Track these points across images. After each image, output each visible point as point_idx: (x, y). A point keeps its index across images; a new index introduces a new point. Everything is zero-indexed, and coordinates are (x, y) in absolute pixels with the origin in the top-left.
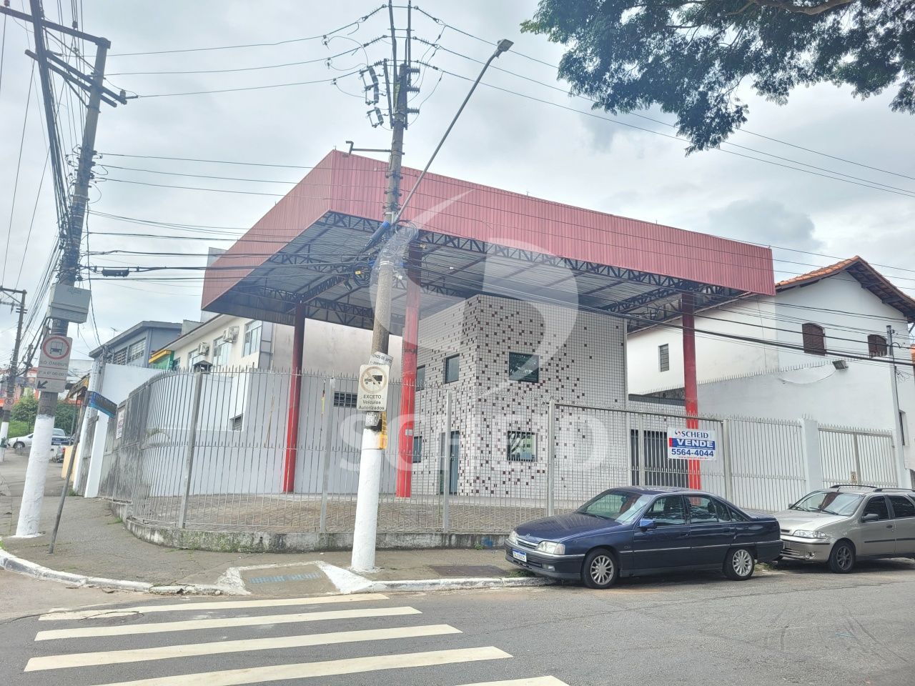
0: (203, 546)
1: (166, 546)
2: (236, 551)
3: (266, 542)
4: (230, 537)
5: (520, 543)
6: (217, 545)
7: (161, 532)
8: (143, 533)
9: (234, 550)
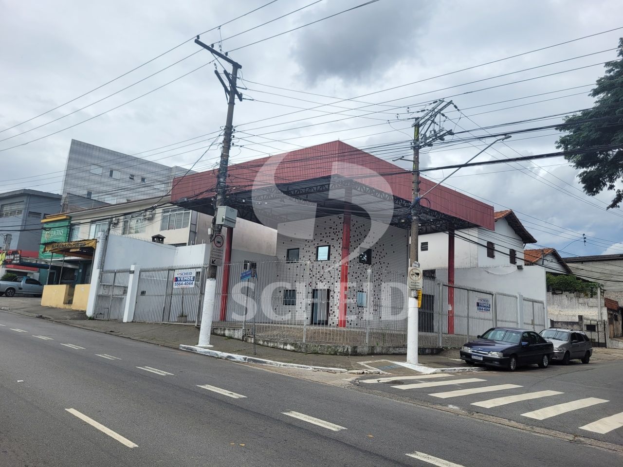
0: (319, 352)
1: (296, 352)
2: (337, 355)
3: (350, 350)
4: (334, 348)
5: (473, 352)
6: (327, 351)
7: (292, 344)
8: (276, 344)
9: (335, 354)
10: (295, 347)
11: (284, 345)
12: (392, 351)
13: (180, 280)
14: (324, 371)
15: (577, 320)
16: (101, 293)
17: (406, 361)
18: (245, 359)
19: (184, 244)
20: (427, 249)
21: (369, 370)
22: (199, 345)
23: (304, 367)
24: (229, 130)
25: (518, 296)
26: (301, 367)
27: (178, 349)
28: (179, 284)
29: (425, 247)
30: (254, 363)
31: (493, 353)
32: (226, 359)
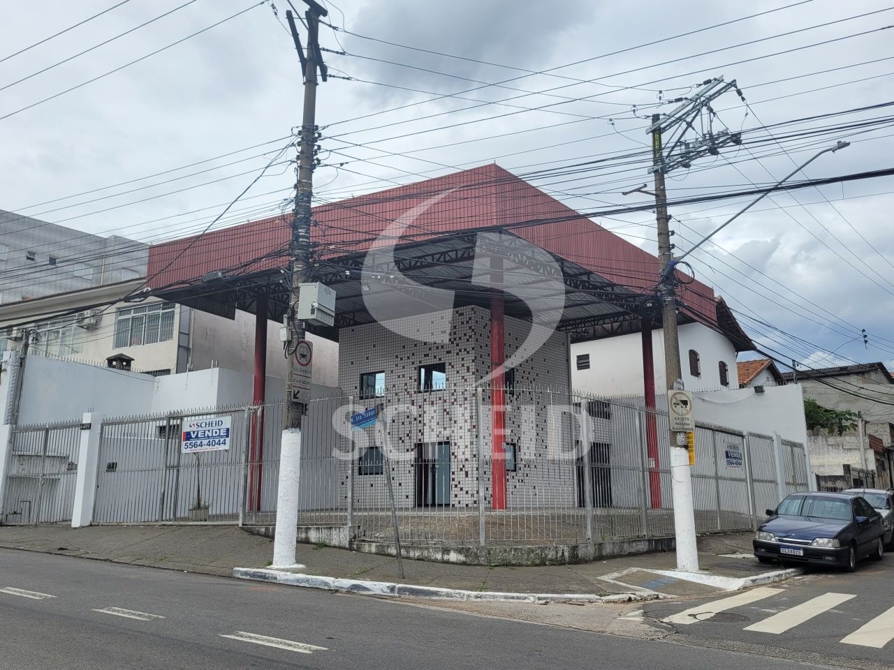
0: (514, 562)
1: (470, 565)
3: (566, 554)
6: (528, 560)
7: (460, 551)
8: (426, 553)
9: (543, 564)
10: (466, 556)
11: (443, 553)
12: (627, 548)
13: (197, 437)
14: (557, 601)
15: (840, 472)
16: (14, 472)
17: (676, 567)
18: (392, 589)
19: (167, 372)
20: (588, 367)
21: (637, 593)
22: (273, 566)
23: (518, 598)
24: (309, 135)
25: (774, 438)
26: (513, 598)
27: (230, 577)
28: (195, 445)
29: (584, 362)
30: (412, 597)
31: (821, 541)
32: (348, 592)
